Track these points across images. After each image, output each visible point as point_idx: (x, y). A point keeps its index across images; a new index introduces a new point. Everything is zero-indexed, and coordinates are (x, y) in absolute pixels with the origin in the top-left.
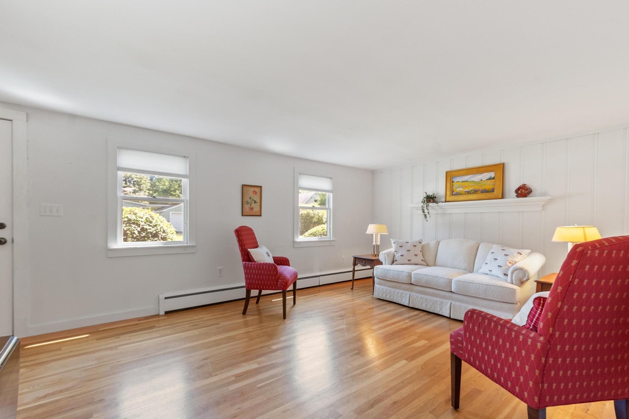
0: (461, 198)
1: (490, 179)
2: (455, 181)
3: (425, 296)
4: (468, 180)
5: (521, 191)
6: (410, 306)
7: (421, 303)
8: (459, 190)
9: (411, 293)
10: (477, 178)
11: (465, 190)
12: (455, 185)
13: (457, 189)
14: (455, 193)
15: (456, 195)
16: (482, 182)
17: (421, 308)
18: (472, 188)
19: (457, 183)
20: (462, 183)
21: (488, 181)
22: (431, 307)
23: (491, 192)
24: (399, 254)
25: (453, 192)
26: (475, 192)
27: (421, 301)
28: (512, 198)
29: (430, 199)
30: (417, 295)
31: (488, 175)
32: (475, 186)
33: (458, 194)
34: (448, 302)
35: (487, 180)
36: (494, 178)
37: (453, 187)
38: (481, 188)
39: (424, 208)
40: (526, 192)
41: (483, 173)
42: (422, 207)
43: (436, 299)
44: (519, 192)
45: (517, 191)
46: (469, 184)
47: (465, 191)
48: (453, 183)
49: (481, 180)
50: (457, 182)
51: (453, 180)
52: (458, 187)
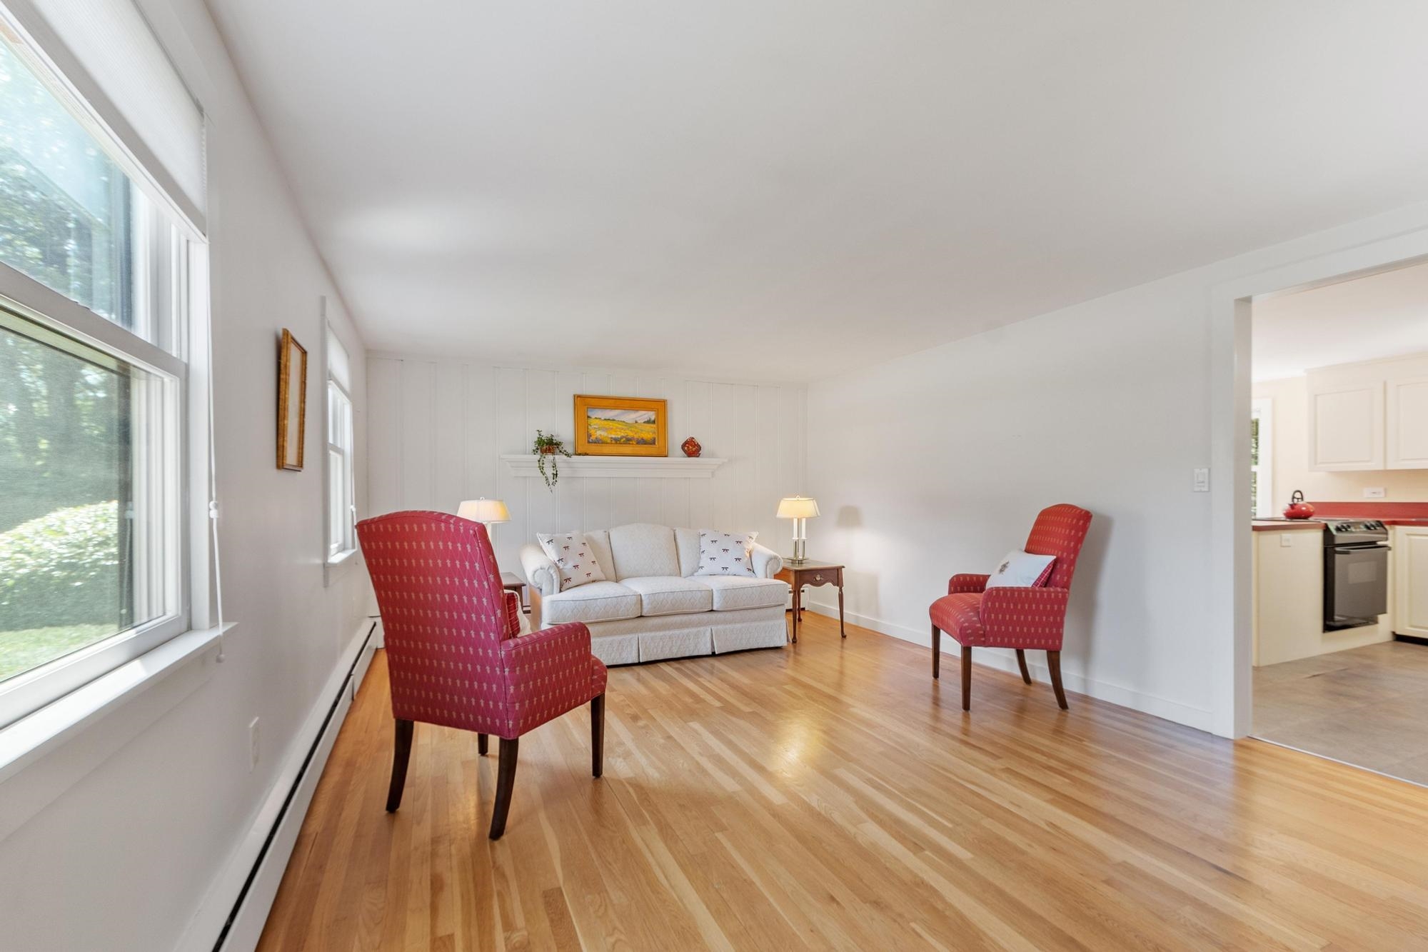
0: (606, 449)
1: (648, 422)
2: (593, 417)
3: (668, 633)
4: (615, 419)
5: (688, 447)
6: (641, 661)
7: (662, 648)
8: (601, 435)
9: (640, 635)
10: (630, 417)
11: (610, 436)
12: (594, 423)
13: (596, 432)
14: (593, 438)
15: (595, 443)
16: (636, 425)
17: (661, 657)
18: (623, 434)
19: (597, 420)
20: (606, 422)
21: (645, 425)
22: (679, 648)
23: (651, 444)
24: (570, 565)
25: (589, 436)
26: (628, 441)
27: (661, 644)
28: (677, 457)
29: (548, 446)
30: (653, 634)
31: (646, 416)
32: (627, 431)
33: (598, 442)
34: (707, 630)
35: (644, 422)
36: (654, 422)
37: (589, 427)
38: (636, 436)
39: (543, 464)
40: (694, 449)
41: (637, 410)
42: (539, 461)
43: (686, 631)
44: (686, 448)
45: (683, 446)
46: (617, 425)
47: (612, 438)
48: (590, 421)
49: (636, 422)
50: (596, 418)
51: (590, 414)
52: (599, 429)
